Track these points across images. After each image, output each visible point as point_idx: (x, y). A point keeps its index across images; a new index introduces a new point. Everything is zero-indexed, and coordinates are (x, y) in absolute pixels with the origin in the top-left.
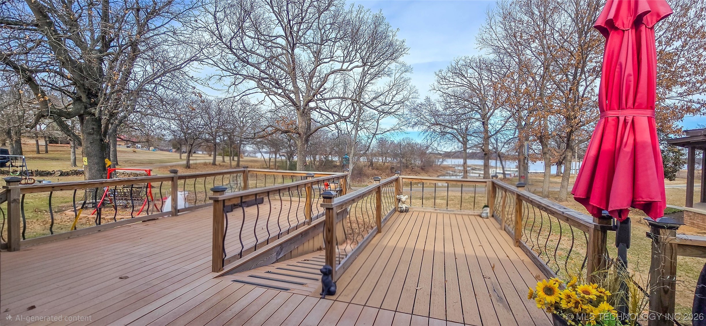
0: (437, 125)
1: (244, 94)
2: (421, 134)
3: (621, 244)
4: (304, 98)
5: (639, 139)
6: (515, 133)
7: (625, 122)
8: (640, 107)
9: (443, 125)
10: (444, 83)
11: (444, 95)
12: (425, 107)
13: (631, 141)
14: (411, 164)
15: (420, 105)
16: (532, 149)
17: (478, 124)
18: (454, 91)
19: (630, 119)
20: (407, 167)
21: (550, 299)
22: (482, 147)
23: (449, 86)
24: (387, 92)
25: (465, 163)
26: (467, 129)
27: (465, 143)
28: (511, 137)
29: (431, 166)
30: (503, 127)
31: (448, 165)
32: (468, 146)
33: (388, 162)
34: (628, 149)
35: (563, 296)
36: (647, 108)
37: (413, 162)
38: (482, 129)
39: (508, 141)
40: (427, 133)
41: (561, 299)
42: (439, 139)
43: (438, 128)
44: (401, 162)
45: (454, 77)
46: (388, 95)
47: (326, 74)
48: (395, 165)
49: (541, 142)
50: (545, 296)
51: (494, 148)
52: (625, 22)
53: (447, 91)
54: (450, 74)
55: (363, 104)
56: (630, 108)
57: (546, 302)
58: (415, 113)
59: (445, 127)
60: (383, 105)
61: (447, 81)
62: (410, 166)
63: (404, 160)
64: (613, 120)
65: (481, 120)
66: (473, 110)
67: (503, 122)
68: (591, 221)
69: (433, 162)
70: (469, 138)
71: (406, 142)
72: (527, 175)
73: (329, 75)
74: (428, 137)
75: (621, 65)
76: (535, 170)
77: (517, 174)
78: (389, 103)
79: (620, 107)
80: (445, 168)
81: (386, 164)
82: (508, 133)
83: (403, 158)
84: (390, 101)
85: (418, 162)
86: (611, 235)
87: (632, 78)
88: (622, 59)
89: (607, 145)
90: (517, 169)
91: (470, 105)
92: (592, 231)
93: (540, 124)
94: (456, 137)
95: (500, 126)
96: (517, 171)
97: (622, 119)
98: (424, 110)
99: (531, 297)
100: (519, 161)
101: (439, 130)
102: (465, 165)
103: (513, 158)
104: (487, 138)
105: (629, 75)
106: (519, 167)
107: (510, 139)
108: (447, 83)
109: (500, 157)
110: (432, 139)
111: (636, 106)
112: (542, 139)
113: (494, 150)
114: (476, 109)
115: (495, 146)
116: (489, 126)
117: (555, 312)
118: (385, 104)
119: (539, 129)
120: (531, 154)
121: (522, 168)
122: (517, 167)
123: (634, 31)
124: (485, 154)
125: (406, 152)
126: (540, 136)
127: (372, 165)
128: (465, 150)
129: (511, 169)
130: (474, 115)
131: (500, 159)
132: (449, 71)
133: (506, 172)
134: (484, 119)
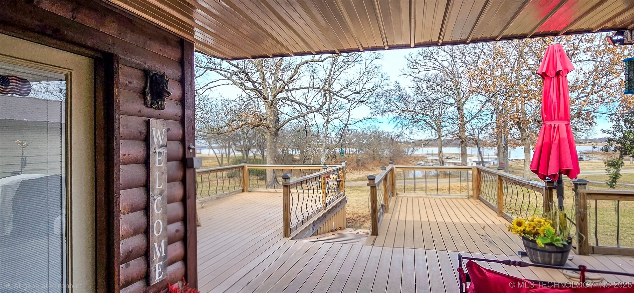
0: (409, 111)
1: (207, 87)
2: (392, 122)
3: (559, 196)
4: (271, 89)
5: (561, 137)
6: (492, 118)
7: (554, 128)
8: (561, 119)
9: (414, 112)
10: (415, 67)
11: (416, 80)
12: (394, 93)
13: (557, 138)
14: (379, 155)
15: (388, 91)
16: (511, 134)
17: (452, 108)
18: (425, 76)
19: (556, 126)
20: (374, 158)
21: (521, 228)
22: (458, 134)
23: (420, 69)
24: (358, 80)
25: (441, 152)
26: (440, 115)
27: (439, 130)
28: (488, 122)
29: (401, 156)
30: (479, 111)
31: (420, 154)
32: (443, 134)
33: (353, 154)
34: (556, 142)
35: (527, 226)
36: (565, 120)
37: (380, 153)
38: (457, 114)
39: (485, 127)
40: (398, 121)
41: (526, 227)
42: (411, 126)
43: (408, 115)
44: (367, 153)
45: (425, 61)
46: (359, 84)
47: (297, 65)
48: (360, 156)
49: (520, 128)
50: (517, 227)
51: (471, 135)
52: (552, 73)
53: (417, 76)
54: (420, 58)
55: (333, 93)
56: (556, 120)
57: (518, 230)
58: (384, 99)
59: (417, 113)
60: (354, 93)
61: (417, 65)
62: (378, 158)
63: (371, 151)
64: (549, 126)
65: (456, 105)
66: (446, 95)
67: (479, 108)
68: (544, 185)
69: (403, 152)
70: (443, 124)
71: (372, 130)
72: (507, 162)
73: (300, 66)
74: (399, 125)
75: (551, 96)
76: (516, 157)
77: (496, 162)
78: (360, 92)
79: (551, 120)
80: (417, 158)
81: (351, 156)
82: (485, 117)
83: (369, 148)
84: (360, 89)
85: (387, 153)
86: (555, 192)
87: (556, 104)
88: (551, 93)
89: (546, 140)
90: (496, 157)
91: (443, 90)
92: (544, 190)
93: (517, 110)
94: (430, 125)
95: (477, 112)
96: (496, 159)
97: (553, 126)
98: (394, 96)
99: (509, 231)
100: (498, 148)
101: (410, 117)
102: (441, 154)
103: (492, 146)
104: (462, 125)
105: (555, 102)
106: (498, 154)
107: (487, 125)
108: (418, 67)
109: (478, 143)
110: (404, 127)
111: (560, 119)
112: (520, 124)
113: (471, 137)
114: (450, 94)
115: (472, 132)
116: (465, 111)
117: (523, 235)
118: (355, 93)
119: (516, 114)
120: (511, 140)
121: (502, 155)
122: (496, 155)
123: (556, 78)
124: (462, 142)
125: (372, 142)
126: (518, 122)
127: (336, 157)
128: (440, 138)
129: (490, 157)
130: (447, 100)
131: (478, 146)
132: (419, 54)
133: (485, 160)
134: (459, 105)
